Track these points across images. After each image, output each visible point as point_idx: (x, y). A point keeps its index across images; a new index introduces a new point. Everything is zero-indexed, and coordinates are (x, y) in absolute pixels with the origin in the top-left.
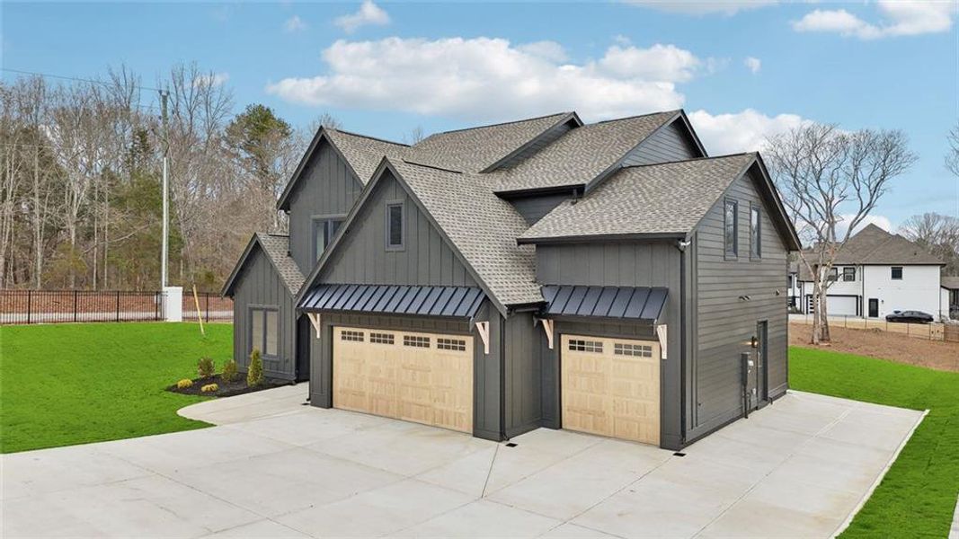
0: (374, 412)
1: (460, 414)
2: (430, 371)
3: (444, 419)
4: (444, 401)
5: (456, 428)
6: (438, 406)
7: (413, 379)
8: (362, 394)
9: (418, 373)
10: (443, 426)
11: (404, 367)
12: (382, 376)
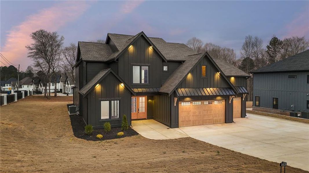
0: (194, 125)
1: (221, 119)
2: (212, 110)
3: (216, 121)
4: (216, 117)
5: (220, 123)
6: (215, 118)
7: (207, 113)
8: (190, 121)
9: (209, 111)
10: (217, 123)
11: (204, 110)
12: (197, 114)
